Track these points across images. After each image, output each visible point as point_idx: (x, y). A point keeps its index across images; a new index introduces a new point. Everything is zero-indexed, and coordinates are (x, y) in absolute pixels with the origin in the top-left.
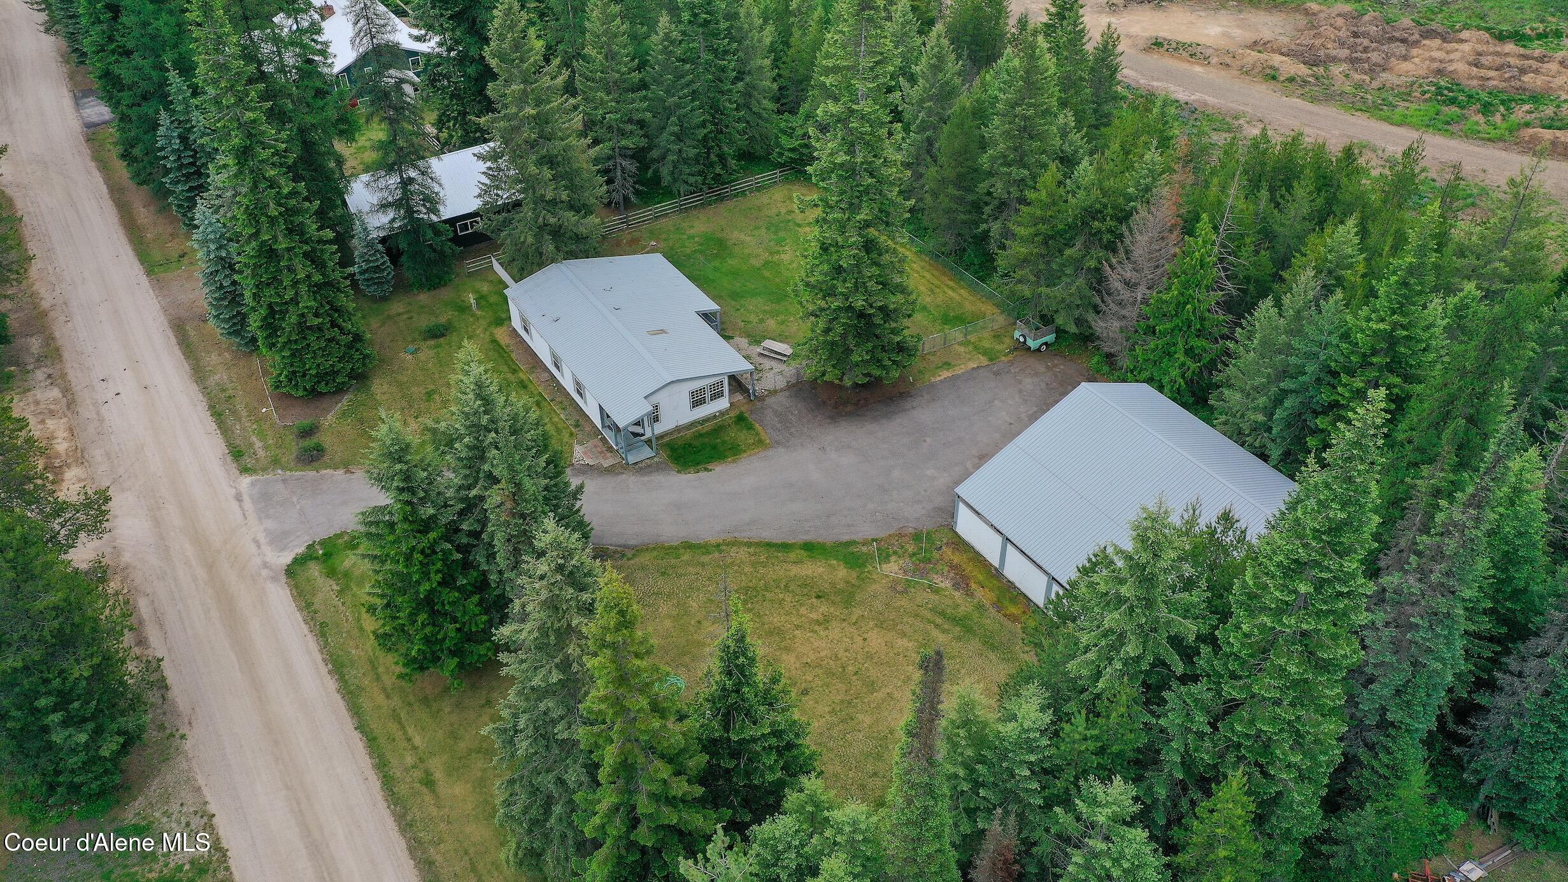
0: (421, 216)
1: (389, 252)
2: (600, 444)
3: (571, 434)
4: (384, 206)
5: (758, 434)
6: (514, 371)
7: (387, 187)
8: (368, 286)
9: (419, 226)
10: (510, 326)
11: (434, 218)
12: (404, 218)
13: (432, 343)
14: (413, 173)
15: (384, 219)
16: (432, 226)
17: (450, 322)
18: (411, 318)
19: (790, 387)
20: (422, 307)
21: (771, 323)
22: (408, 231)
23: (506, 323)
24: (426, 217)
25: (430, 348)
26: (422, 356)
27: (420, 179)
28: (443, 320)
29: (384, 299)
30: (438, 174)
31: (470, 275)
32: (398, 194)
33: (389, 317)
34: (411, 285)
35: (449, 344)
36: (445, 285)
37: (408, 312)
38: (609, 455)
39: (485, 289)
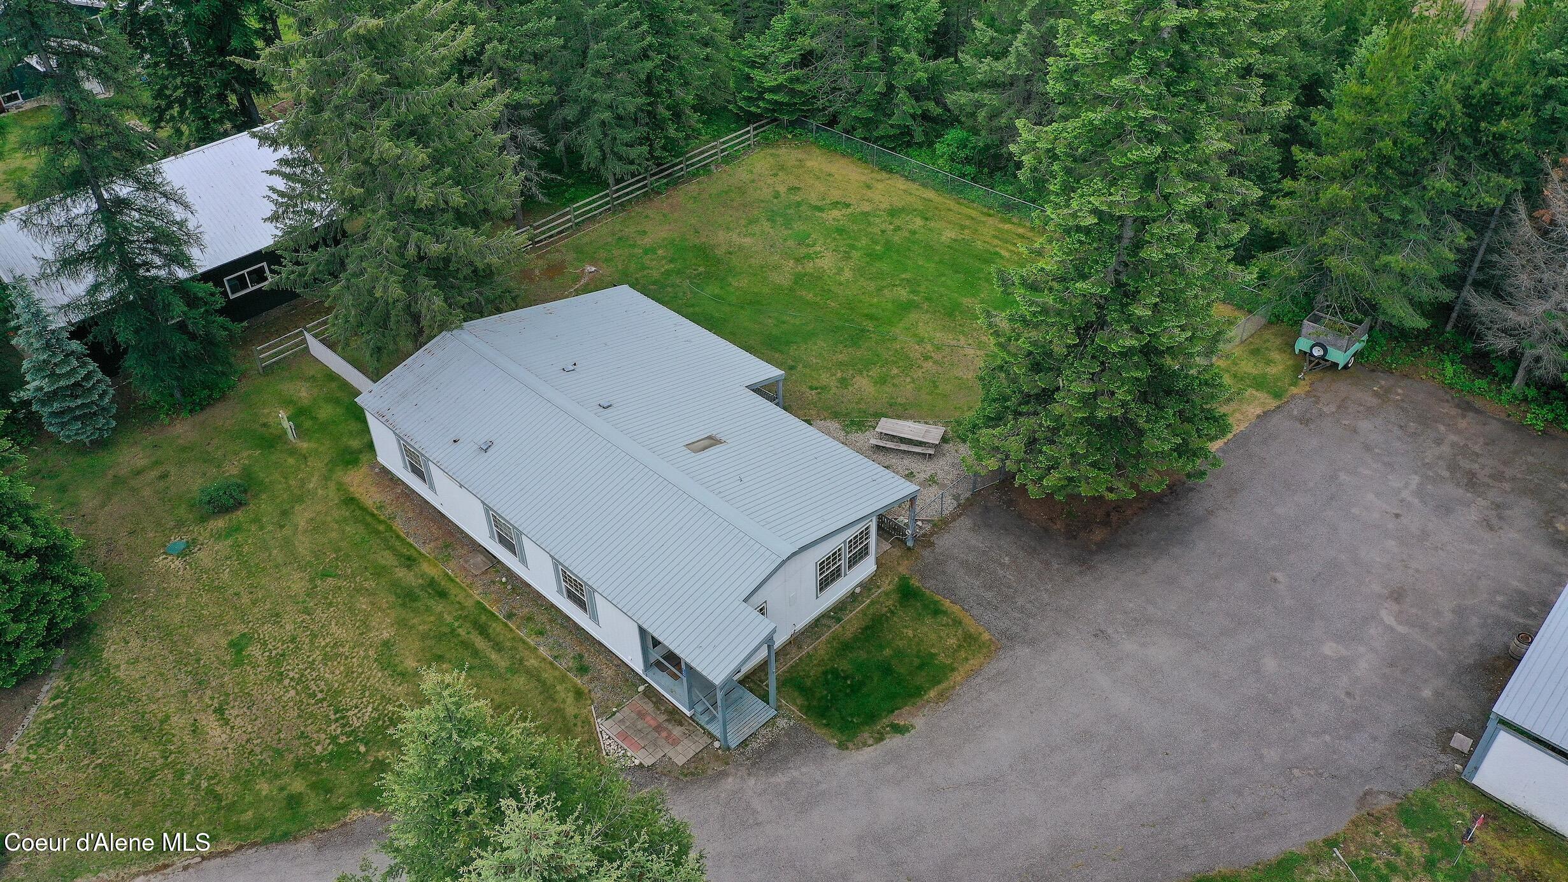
0: (153, 272)
1: (95, 351)
2: (649, 707)
3: (579, 694)
4: (69, 263)
5: (957, 622)
6: (410, 561)
7: (70, 224)
8: (63, 425)
9: (153, 293)
10: (374, 464)
11: (182, 274)
12: (119, 280)
13: (220, 523)
14: (124, 189)
15: (77, 287)
16: (180, 287)
17: (247, 474)
18: (164, 476)
19: (964, 508)
20: (184, 449)
21: (864, 385)
22: (130, 306)
23: (364, 458)
24: (162, 273)
25: (219, 536)
26: (203, 557)
27: (140, 199)
28: (232, 469)
29: (100, 444)
30: (177, 185)
31: (268, 371)
32: (99, 233)
33: (118, 481)
34: (152, 408)
35: (256, 520)
36: (223, 397)
37: (157, 463)
38: (677, 731)
39: (304, 394)
